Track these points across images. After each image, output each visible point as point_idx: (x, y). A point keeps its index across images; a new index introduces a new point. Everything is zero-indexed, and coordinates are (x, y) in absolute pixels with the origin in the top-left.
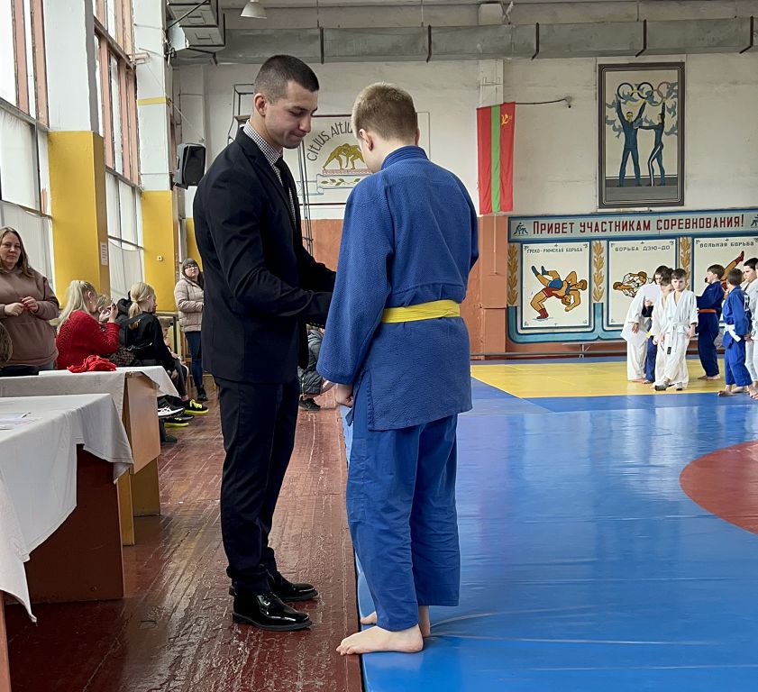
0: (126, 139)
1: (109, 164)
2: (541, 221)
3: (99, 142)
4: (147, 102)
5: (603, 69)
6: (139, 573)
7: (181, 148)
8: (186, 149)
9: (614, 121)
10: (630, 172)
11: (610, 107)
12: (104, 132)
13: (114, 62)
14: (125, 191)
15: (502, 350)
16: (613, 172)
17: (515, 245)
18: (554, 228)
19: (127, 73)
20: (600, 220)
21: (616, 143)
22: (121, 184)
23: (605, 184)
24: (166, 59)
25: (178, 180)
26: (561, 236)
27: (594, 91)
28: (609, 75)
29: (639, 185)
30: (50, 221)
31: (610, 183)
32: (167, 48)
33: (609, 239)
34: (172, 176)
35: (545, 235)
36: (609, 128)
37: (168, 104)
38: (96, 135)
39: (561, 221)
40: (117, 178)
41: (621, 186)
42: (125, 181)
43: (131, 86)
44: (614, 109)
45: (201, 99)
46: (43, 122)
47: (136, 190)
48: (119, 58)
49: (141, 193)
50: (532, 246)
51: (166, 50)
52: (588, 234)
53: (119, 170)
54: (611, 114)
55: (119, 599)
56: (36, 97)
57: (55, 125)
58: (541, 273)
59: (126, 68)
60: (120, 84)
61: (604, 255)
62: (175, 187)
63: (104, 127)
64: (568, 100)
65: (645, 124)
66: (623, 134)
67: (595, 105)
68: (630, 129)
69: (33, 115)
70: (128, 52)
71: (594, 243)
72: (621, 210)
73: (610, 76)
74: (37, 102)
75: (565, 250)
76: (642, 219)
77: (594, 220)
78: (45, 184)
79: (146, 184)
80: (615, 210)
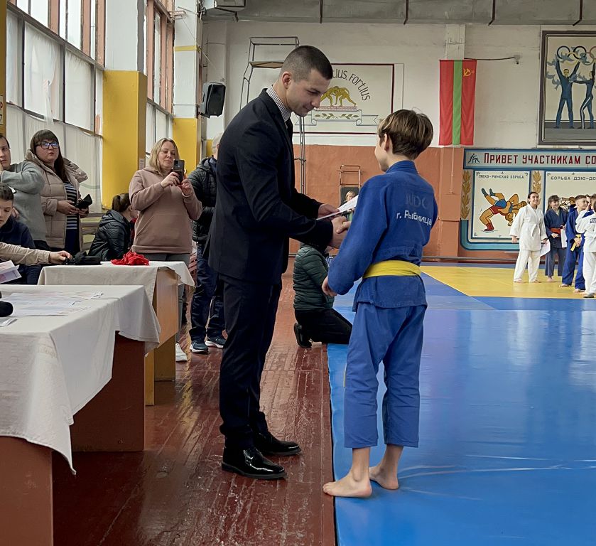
0: (163, 77)
1: (150, 96)
2: (491, 153)
3: (143, 79)
4: (182, 49)
5: (545, 34)
6: (157, 429)
7: (207, 85)
8: (210, 86)
9: (553, 76)
10: (565, 117)
11: (551, 65)
12: (147, 72)
13: (158, 17)
14: (161, 117)
15: (455, 255)
16: (551, 116)
17: (469, 171)
18: (502, 159)
19: (168, 26)
20: (539, 154)
21: (554, 93)
22: (158, 112)
23: (544, 126)
24: (199, 16)
25: (202, 110)
26: (506, 165)
27: (538, 52)
28: (550, 39)
29: (572, 127)
30: (101, 140)
31: (548, 125)
32: (199, 7)
33: (546, 170)
34: (197, 107)
35: (494, 164)
36: (549, 81)
37: (198, 51)
38: (141, 74)
39: (507, 154)
40: (155, 107)
41: (557, 127)
42: (161, 110)
43: (170, 36)
44: (554, 67)
45: (223, 48)
46: (100, 63)
47: (169, 117)
48: (161, 14)
49: (173, 120)
50: (482, 173)
51: (199, 9)
52: (529, 164)
53: (157, 101)
54: (551, 70)
55: (140, 452)
56: (96, 43)
57: (110, 66)
58: (489, 193)
59: (167, 22)
60: (161, 34)
61: (541, 182)
62: (200, 116)
63: (147, 67)
64: (516, 58)
65: (578, 79)
66: (560, 86)
67: (539, 63)
68: (566, 83)
69: (93, 57)
70: (170, 9)
71: (533, 172)
72: (557, 147)
73: (551, 41)
74: (96, 47)
75: (509, 177)
76: (573, 154)
77: (534, 154)
78: (99, 111)
79: (177, 113)
80: (551, 147)
